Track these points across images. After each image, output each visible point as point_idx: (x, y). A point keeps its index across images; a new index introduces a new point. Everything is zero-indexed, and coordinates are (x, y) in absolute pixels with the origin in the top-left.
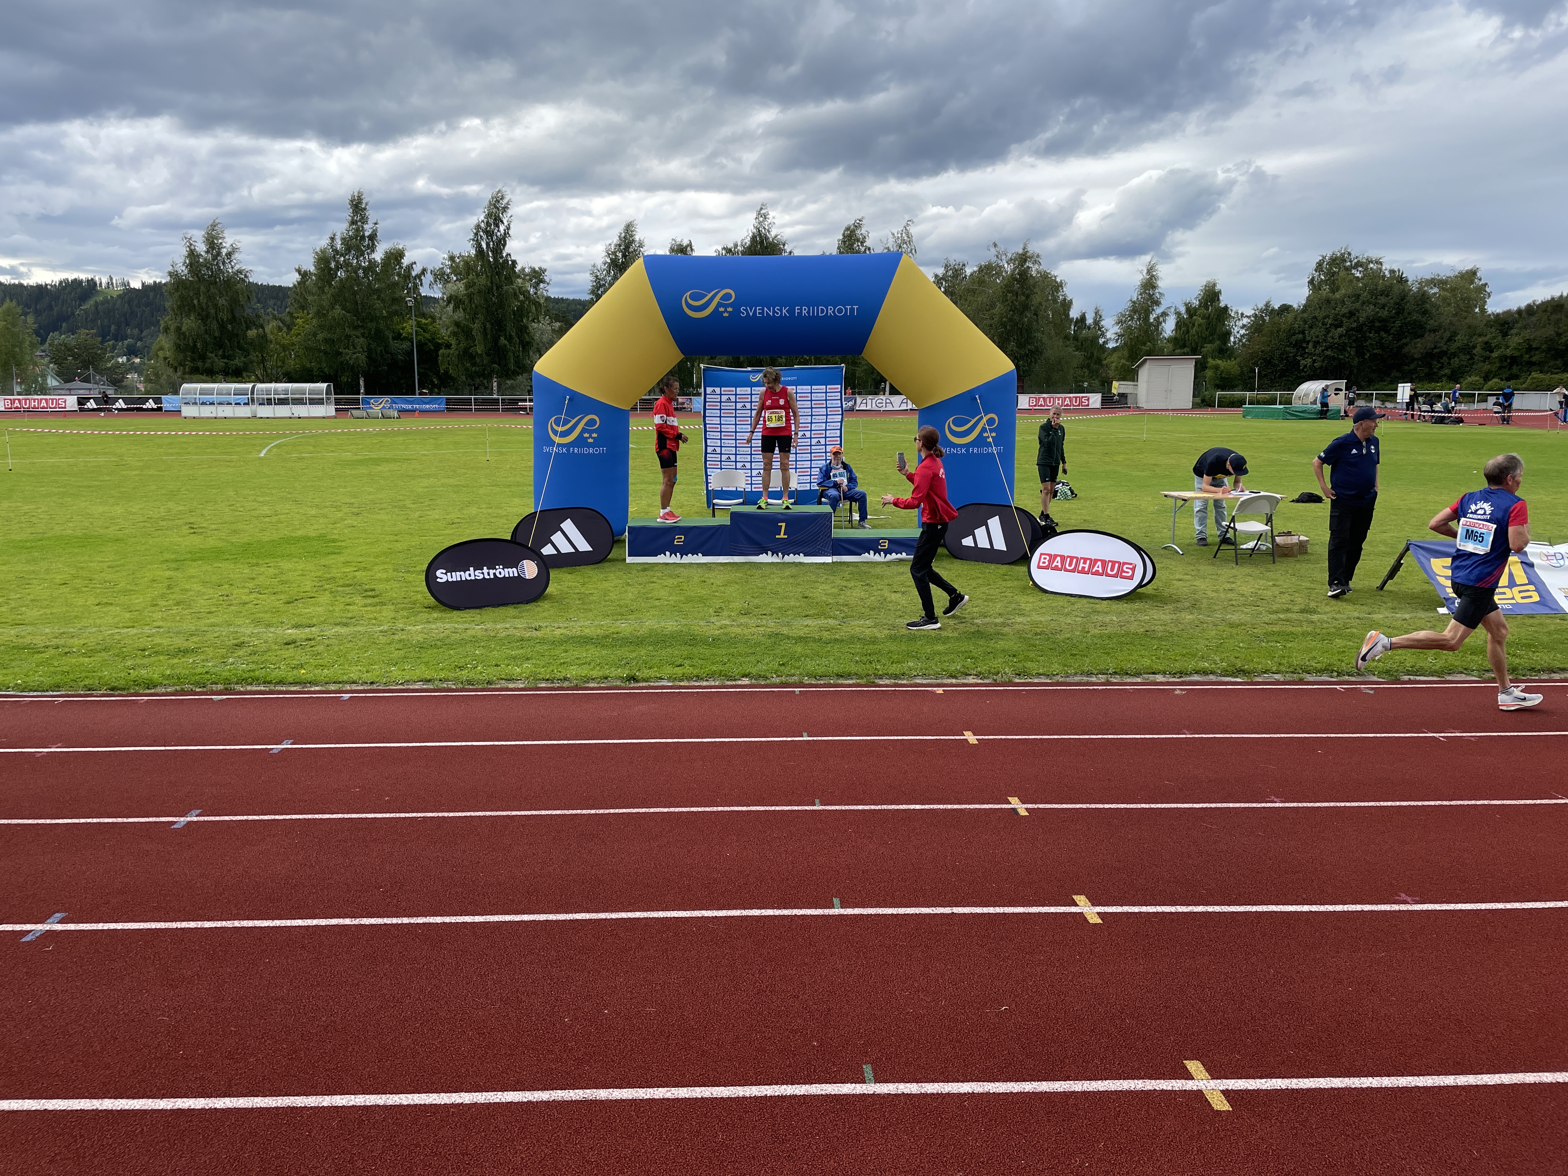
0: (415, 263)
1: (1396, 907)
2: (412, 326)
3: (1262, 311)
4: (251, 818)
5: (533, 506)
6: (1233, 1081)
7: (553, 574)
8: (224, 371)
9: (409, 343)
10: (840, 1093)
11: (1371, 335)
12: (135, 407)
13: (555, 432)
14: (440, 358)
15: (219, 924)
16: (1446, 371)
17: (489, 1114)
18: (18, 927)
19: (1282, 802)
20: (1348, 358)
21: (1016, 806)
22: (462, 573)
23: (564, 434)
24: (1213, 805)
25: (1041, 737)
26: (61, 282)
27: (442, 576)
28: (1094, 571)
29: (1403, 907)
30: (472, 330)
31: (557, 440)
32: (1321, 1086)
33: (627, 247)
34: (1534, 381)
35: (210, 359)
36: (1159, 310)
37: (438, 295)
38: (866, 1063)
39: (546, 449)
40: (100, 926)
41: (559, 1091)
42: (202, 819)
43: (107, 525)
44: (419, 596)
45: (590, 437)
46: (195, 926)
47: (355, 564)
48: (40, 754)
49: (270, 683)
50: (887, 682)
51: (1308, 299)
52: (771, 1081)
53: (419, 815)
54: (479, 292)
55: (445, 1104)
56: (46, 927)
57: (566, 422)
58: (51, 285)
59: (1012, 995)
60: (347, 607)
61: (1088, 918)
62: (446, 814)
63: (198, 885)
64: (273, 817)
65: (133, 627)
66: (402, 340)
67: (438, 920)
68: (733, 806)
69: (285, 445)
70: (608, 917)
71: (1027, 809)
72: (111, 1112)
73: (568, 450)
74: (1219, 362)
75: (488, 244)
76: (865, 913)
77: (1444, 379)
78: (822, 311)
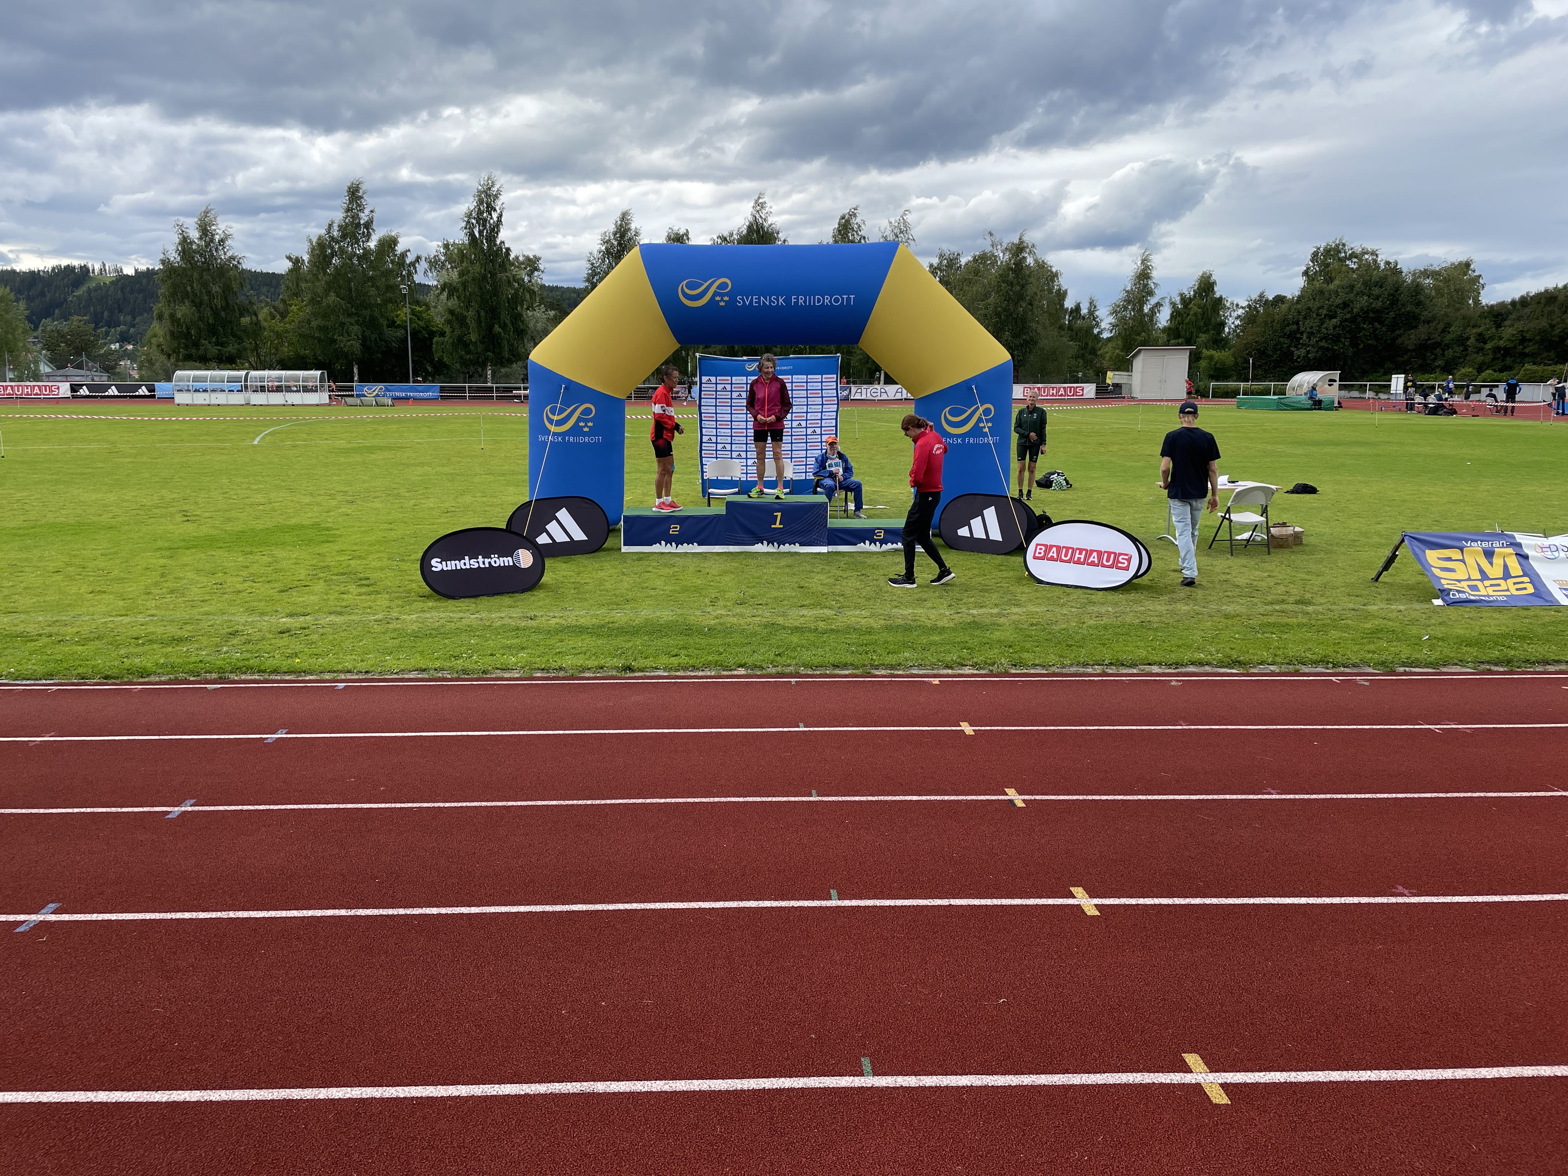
0: (409, 251)
1: (1393, 900)
2: (406, 314)
3: (1255, 302)
4: (245, 808)
5: (528, 494)
6: (1232, 1074)
7: (548, 563)
8: (217, 358)
9: (403, 331)
10: (838, 1086)
11: (1365, 326)
12: (128, 394)
13: (551, 421)
14: (434, 346)
15: (214, 915)
16: (1440, 362)
17: (486, 1106)
18: (12, 918)
19: (1278, 794)
20: (1342, 348)
21: (1012, 798)
22: (457, 562)
23: (559, 423)
24: (1210, 797)
25: (1037, 728)
26: (53, 269)
27: (437, 565)
28: (1089, 561)
29: (1400, 900)
30: (466, 317)
31: (553, 429)
32: (1320, 1080)
33: (623, 236)
34: (1528, 372)
35: (203, 346)
36: (1153, 301)
37: (433, 283)
38: (865, 1055)
39: (541, 438)
40: (95, 917)
41: (557, 1084)
42: (196, 808)
43: (100, 512)
44: (414, 585)
45: (586, 426)
46: (190, 917)
47: (350, 553)
48: (34, 743)
49: (264, 671)
50: (883, 672)
51: (1303, 290)
52: (770, 1073)
53: (415, 805)
54: (473, 279)
55: (442, 1097)
56: (40, 917)
57: (562, 411)
58: (44, 271)
59: (1010, 988)
60: (342, 596)
61: (1086, 910)
62: (441, 805)
63: (193, 875)
64: (268, 807)
65: (127, 615)
66: (396, 327)
67: (434, 911)
68: (729, 797)
69: (278, 433)
70: (605, 909)
71: (1024, 801)
72: (106, 1104)
73: (564, 439)
74: (1213, 352)
75: (480, 232)
76: (862, 905)
77: (1438, 370)
78: (819, 300)
